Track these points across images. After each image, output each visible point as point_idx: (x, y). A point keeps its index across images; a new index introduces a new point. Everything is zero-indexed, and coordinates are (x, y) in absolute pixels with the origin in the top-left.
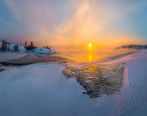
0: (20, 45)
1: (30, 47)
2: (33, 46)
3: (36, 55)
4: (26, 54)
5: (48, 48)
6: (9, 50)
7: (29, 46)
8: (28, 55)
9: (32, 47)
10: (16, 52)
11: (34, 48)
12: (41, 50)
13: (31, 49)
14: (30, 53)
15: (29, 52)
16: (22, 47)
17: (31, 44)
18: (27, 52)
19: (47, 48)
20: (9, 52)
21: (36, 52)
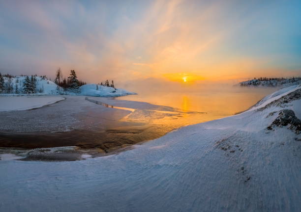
0: (41, 78)
1: (71, 82)
2: (77, 79)
3: (86, 99)
4: (59, 98)
5: (110, 85)
6: (9, 90)
7: (67, 80)
8: (64, 99)
9: (74, 82)
10: (29, 93)
11: (81, 84)
12: (97, 89)
13: (72, 86)
14: (71, 95)
15: (68, 93)
16: (48, 83)
17: (70, 76)
18: (62, 93)
19: (108, 85)
20: (10, 95)
21: (85, 93)
